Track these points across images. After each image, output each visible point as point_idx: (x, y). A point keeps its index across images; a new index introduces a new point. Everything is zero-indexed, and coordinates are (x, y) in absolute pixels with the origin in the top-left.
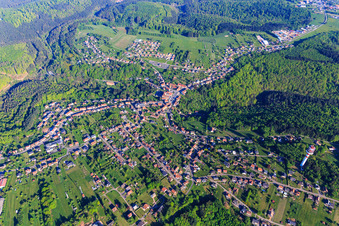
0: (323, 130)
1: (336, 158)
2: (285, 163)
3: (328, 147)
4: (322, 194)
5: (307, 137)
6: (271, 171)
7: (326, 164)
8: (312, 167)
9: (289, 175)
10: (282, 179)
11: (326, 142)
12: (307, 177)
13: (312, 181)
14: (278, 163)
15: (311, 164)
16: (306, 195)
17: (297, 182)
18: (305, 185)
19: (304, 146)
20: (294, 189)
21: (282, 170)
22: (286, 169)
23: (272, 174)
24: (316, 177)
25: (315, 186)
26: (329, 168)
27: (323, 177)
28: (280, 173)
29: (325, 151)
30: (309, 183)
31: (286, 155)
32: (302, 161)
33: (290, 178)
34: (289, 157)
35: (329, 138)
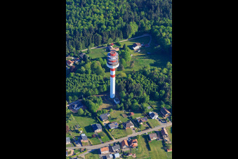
0: (108, 25)
1: (150, 58)
2: (86, 106)
3: (131, 47)
4: (165, 121)
5: (92, 48)
6: (74, 135)
7: (144, 73)
8: (128, 90)
9: (105, 122)
10: (99, 136)
11: (123, 42)
12: (130, 109)
13: (141, 110)
14: (76, 114)
15: (125, 85)
16: (147, 138)
17: (122, 127)
18: (137, 124)
19: (98, 64)
20: (126, 139)
21: (89, 121)
22: (94, 115)
23: (80, 137)
24: (142, 101)
25: (149, 116)
26: (150, 77)
27: (152, 96)
28: (90, 129)
29: (131, 55)
30: (138, 117)
31: (79, 95)
32: (109, 88)
33: (107, 126)
34: (87, 95)
35: (124, 32)
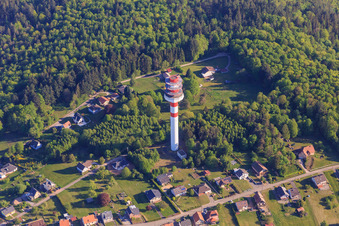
0: (160, 40)
1: (230, 87)
2: (135, 164)
3: (199, 74)
4: (259, 182)
5: (137, 77)
6: (118, 208)
7: (222, 110)
8: (199, 135)
9: (165, 187)
10: (157, 208)
11: (185, 66)
12: (204, 165)
13: (221, 167)
14: (120, 177)
15: (194, 130)
16: (232, 208)
17: (193, 193)
18: (215, 187)
19: (148, 100)
20: (199, 211)
21: (142, 187)
22: (147, 177)
23: (129, 210)
24: (221, 152)
25: (234, 175)
26: (233, 116)
27: (238, 146)
28: (143, 198)
29: (199, 85)
30: (217, 177)
31: (123, 147)
32: (168, 136)
33: (170, 193)
34: (134, 147)
35: (187, 50)
